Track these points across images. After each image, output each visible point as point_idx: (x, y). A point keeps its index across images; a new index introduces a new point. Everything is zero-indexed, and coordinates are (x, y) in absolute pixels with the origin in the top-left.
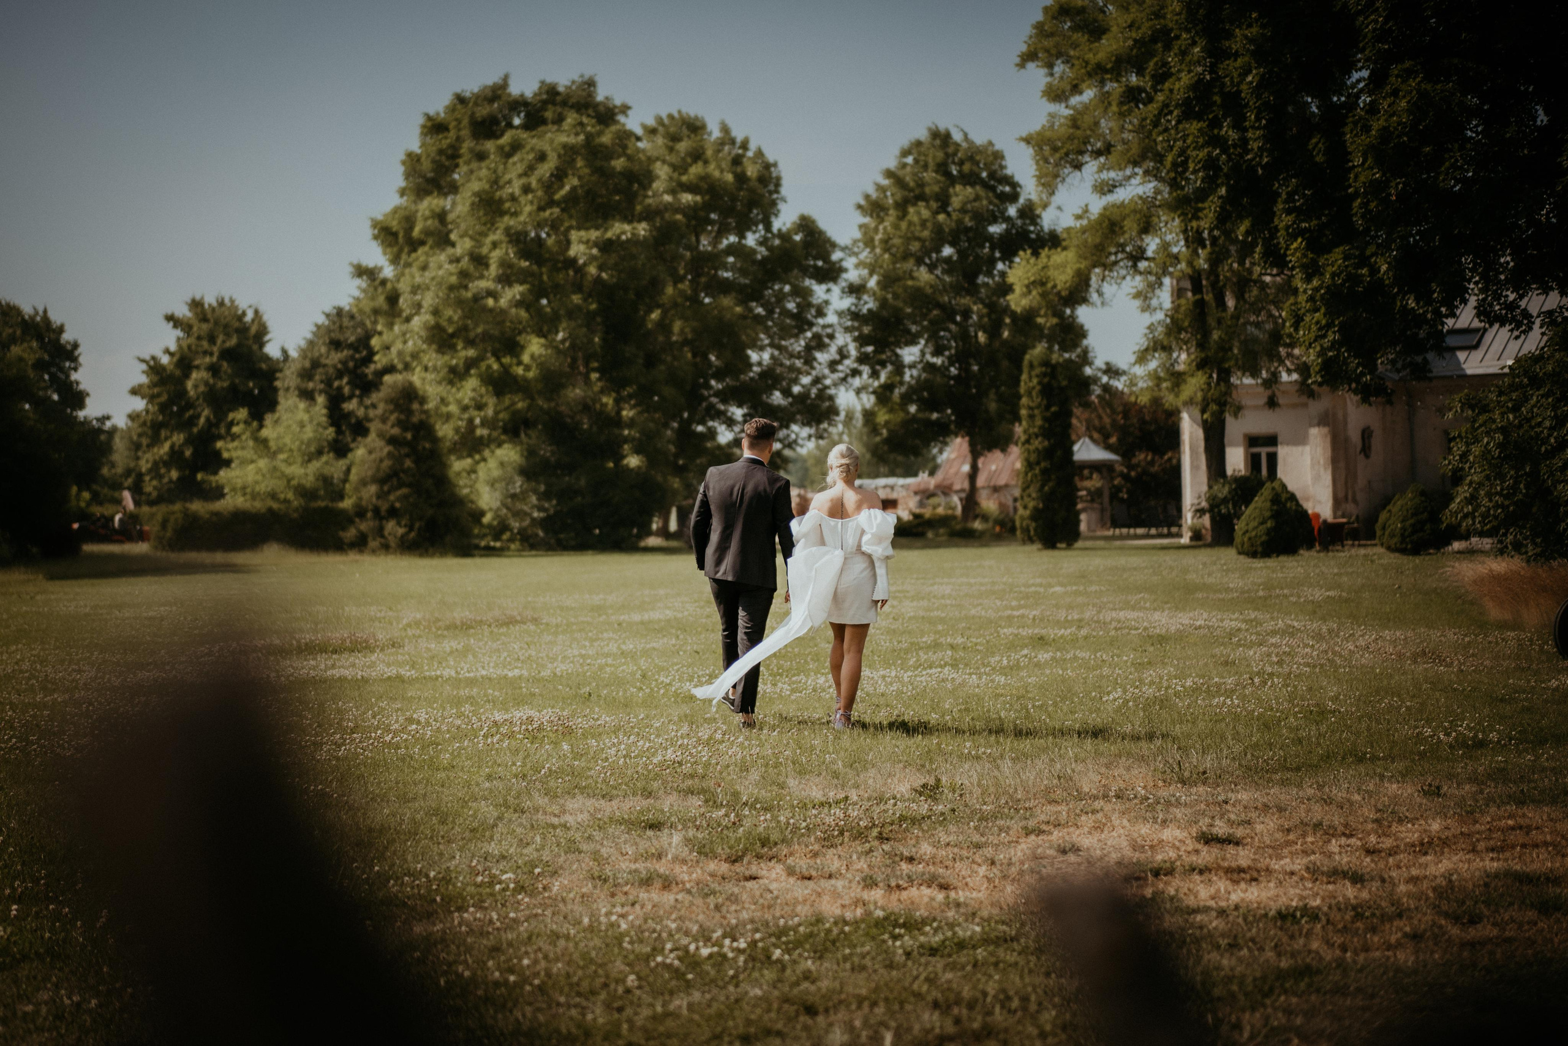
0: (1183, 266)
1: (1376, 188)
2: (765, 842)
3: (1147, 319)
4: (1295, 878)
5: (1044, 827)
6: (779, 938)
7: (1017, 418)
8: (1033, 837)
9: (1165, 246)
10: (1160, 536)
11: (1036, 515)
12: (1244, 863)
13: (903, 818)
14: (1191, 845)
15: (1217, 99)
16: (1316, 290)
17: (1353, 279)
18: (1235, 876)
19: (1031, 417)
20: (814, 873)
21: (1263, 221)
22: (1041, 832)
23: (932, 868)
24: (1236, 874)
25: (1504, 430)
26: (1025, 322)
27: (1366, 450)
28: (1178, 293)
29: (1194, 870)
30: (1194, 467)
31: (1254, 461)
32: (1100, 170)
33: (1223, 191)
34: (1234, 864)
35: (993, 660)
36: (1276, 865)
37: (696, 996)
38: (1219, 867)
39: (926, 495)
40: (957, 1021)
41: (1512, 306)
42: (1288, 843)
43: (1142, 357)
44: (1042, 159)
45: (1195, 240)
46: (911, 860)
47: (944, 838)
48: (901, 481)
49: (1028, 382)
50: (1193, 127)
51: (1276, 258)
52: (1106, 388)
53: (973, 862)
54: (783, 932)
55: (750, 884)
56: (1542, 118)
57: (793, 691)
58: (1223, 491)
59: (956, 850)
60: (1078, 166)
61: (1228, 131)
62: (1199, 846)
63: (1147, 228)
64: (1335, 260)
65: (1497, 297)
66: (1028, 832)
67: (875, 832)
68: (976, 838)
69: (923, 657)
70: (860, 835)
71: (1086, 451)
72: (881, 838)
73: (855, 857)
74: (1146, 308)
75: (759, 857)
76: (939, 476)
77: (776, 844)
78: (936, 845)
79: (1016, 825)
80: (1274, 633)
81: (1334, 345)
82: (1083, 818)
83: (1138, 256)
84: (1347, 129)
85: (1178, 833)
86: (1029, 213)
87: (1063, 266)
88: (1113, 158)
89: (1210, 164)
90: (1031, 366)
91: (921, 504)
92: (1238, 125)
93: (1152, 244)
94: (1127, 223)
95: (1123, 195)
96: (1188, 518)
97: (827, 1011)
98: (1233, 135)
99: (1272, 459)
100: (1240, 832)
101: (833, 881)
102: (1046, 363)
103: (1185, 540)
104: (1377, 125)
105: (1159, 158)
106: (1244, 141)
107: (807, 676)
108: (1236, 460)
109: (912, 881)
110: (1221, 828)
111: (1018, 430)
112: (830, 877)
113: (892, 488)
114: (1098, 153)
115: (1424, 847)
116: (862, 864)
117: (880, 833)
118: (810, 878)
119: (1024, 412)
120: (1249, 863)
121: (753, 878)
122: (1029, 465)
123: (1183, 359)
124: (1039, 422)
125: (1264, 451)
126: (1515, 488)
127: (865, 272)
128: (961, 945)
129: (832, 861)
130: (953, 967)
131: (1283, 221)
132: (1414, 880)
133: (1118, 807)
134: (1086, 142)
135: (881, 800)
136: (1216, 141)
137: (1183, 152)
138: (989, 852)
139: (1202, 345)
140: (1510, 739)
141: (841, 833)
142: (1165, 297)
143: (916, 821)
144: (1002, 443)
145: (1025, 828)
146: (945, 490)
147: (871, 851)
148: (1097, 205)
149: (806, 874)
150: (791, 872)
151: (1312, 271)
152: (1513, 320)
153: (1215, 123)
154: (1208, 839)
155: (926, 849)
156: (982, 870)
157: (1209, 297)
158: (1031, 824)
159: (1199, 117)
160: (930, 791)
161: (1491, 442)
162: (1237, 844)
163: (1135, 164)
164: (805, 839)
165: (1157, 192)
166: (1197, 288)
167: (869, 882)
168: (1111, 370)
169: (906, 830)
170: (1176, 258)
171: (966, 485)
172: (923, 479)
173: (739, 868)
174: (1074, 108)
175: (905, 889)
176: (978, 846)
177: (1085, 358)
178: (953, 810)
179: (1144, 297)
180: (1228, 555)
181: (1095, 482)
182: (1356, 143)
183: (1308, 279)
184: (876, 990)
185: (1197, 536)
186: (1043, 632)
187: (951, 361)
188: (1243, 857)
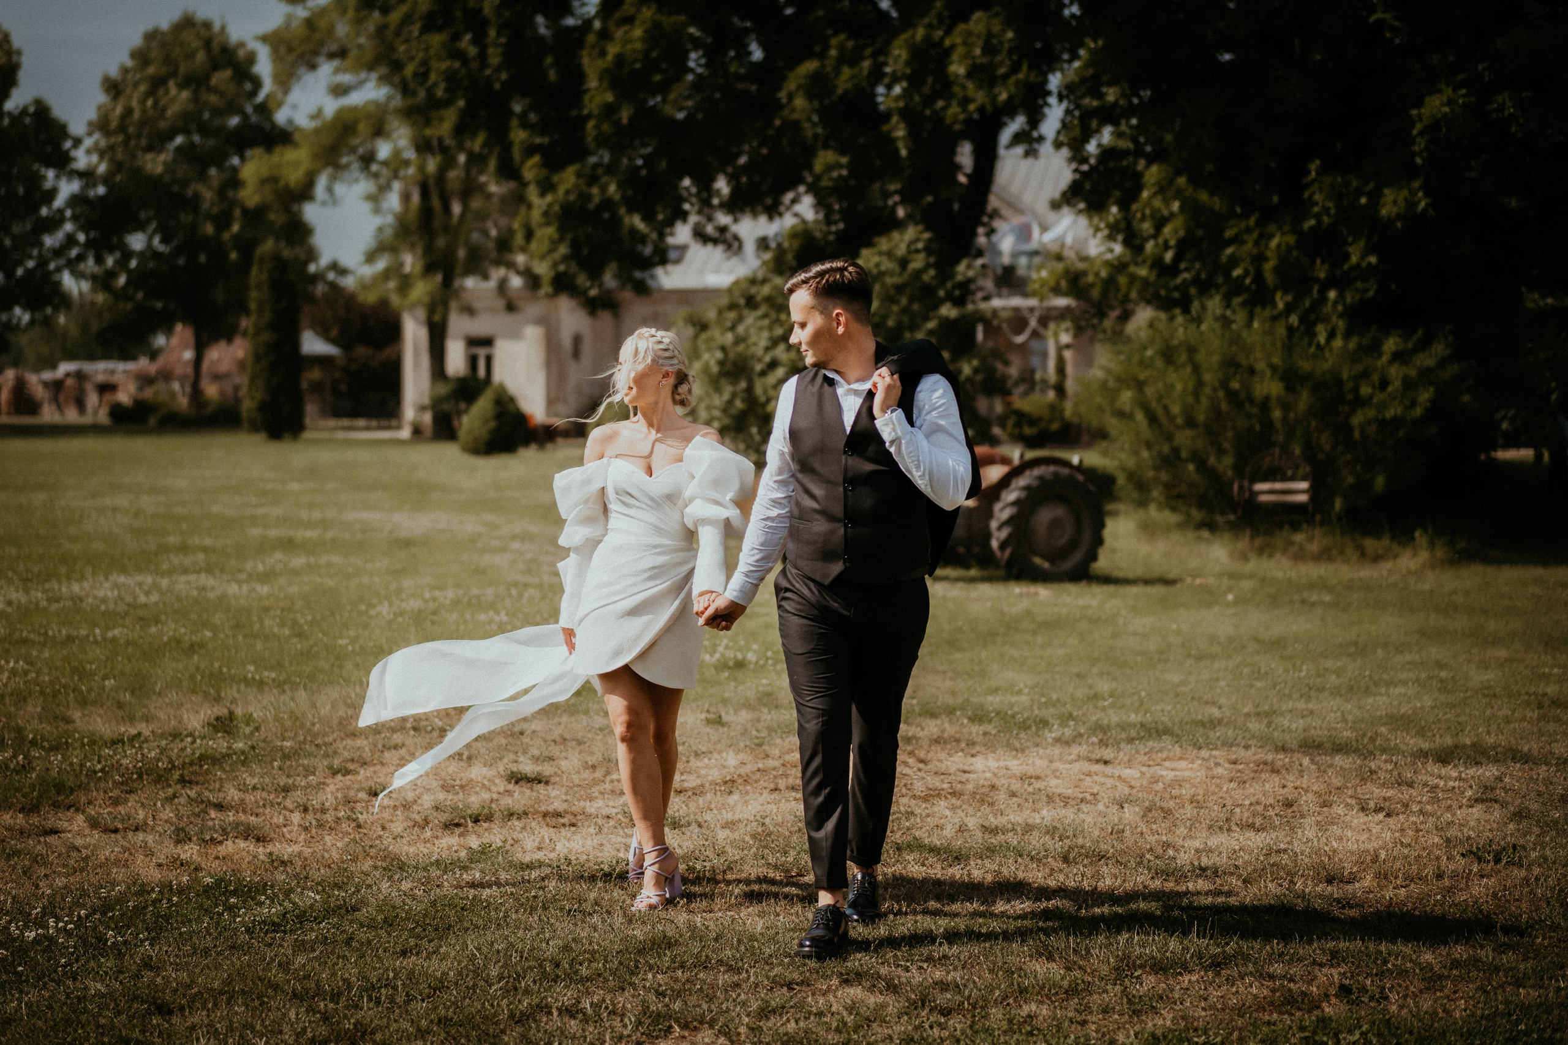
0: (411, 171)
1: (609, 111)
2: (60, 787)
3: (377, 221)
4: (612, 823)
5: (351, 766)
6: (103, 914)
7: (244, 310)
8: (339, 777)
9: (397, 153)
10: (379, 428)
11: (263, 407)
12: (558, 805)
13: (202, 758)
14: (501, 785)
15: (458, 14)
16: (550, 205)
17: (585, 197)
18: (553, 822)
19: (260, 311)
20: (120, 826)
21: (499, 136)
22: (347, 772)
23: (242, 817)
24: (553, 818)
25: (723, 349)
26: (255, 217)
27: (576, 354)
28: (406, 197)
29: (512, 815)
30: (417, 364)
31: (473, 361)
32: (337, 71)
33: (461, 103)
34: (551, 808)
35: (249, 565)
36: (591, 808)
37: (32, 996)
38: (536, 812)
39: (146, 380)
40: (326, 1018)
41: (723, 230)
42: (596, 782)
43: (371, 257)
44: (277, 58)
45: (423, 146)
46: (219, 807)
47: (251, 781)
48: (121, 366)
49: (257, 275)
50: (437, 39)
51: (509, 171)
52: (333, 286)
53: (285, 808)
54: (107, 906)
55: (51, 839)
56: (757, 54)
57: (50, 600)
58: (443, 389)
59: (265, 794)
60: (313, 67)
61: (466, 42)
62: (511, 787)
63: (379, 131)
64: (568, 179)
65: (710, 219)
66: (335, 773)
67: (176, 775)
68: (283, 781)
69: (176, 561)
70: (161, 778)
71: (313, 344)
72: (183, 781)
73: (159, 804)
74: (377, 211)
75: (56, 806)
76: (160, 362)
77: (72, 790)
78: (243, 788)
79: (322, 764)
80: (514, 537)
81: (565, 259)
82: (386, 754)
83: (368, 159)
84: (585, 52)
85: (485, 771)
86: (265, 110)
87: (297, 163)
88: (348, 62)
89: (450, 77)
90: (262, 260)
91: (140, 389)
92: (479, 39)
93: (384, 150)
94: (361, 127)
95: (356, 99)
96: (409, 413)
97: (182, 1009)
98: (473, 51)
99: (489, 359)
100: (547, 769)
101: (141, 836)
102: (276, 258)
103: (405, 433)
104: (613, 50)
105: (397, 66)
106: (483, 56)
107: (60, 582)
108: (456, 360)
109: (227, 834)
110: (528, 767)
111: (244, 323)
112: (137, 829)
113: (112, 372)
114: (331, 56)
115: (729, 785)
116: (168, 813)
117: (182, 776)
118: (116, 831)
119: (253, 306)
120: (565, 806)
121: (55, 832)
122: (258, 357)
123: (410, 261)
124: (268, 315)
125: (482, 352)
126: (730, 402)
127: (95, 158)
128: (302, 917)
129: (135, 808)
130: (300, 947)
131: (518, 135)
132: (729, 825)
133: (418, 740)
134: (322, 43)
135: (176, 736)
136: (458, 55)
137: (424, 63)
138: (297, 796)
139: (428, 250)
140: (767, 659)
141: (140, 776)
142: (393, 201)
143: (216, 760)
144: (227, 334)
145: (330, 767)
146: (166, 375)
147: (175, 796)
148: (331, 106)
149: (112, 827)
150: (94, 823)
151: (546, 187)
152: (724, 242)
153: (456, 37)
154: (517, 778)
155: (232, 794)
156: (296, 818)
157: (436, 203)
158: (336, 763)
159: (439, 29)
160: (224, 725)
161: (711, 358)
162: (547, 783)
163: (371, 68)
164: (103, 785)
165: (389, 98)
166: (425, 194)
167: (181, 837)
168: (334, 266)
169: (208, 772)
170: (407, 163)
171: (190, 370)
172: (143, 364)
173: (35, 820)
174: (311, 10)
175: (221, 843)
176: (286, 790)
177: (312, 255)
178: (253, 748)
179: (374, 199)
180: (450, 451)
181: (315, 374)
182: (592, 67)
183: (543, 194)
184: (229, 982)
185: (417, 431)
186: (291, 533)
187: (179, 251)
188: (554, 798)
